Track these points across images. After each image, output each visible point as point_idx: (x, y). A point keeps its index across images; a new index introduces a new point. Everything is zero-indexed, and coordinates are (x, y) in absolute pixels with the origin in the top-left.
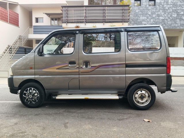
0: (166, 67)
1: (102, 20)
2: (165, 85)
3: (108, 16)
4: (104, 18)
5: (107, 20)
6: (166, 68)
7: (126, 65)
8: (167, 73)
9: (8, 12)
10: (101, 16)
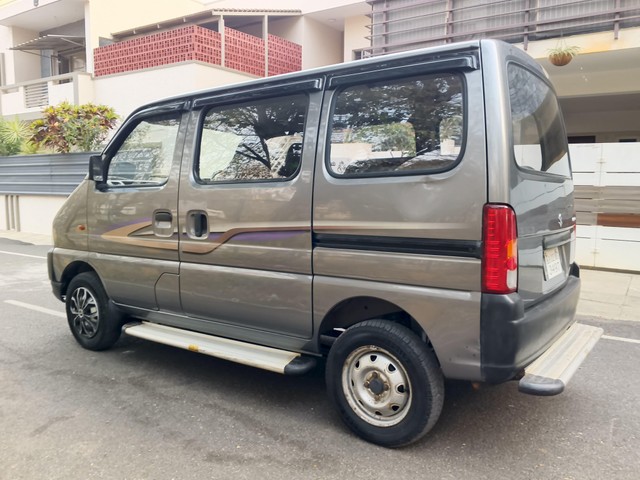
0: (478, 258)
1: (518, 30)
2: (476, 350)
3: (543, 10)
4: (527, 23)
5: (538, 29)
6: (479, 262)
7: (314, 235)
8: (485, 290)
9: (266, 44)
10: (513, 17)
